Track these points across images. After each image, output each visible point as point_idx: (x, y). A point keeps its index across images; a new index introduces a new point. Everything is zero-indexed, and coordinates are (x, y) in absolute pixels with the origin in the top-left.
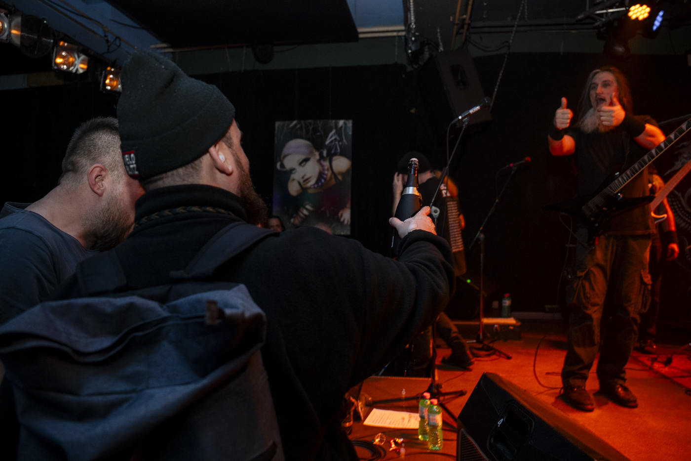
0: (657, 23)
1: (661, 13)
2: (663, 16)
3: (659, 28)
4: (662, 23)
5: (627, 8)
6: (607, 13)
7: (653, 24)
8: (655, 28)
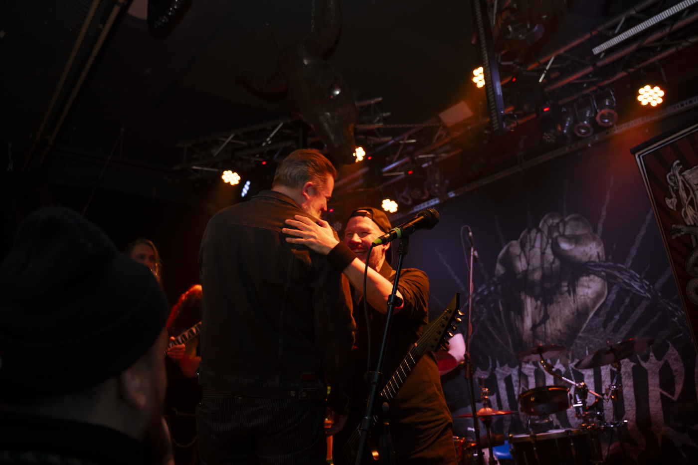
0: (245, 191)
1: (248, 183)
2: (250, 186)
3: (246, 195)
4: (249, 191)
5: (221, 171)
6: (201, 171)
7: (241, 191)
8: (243, 195)
